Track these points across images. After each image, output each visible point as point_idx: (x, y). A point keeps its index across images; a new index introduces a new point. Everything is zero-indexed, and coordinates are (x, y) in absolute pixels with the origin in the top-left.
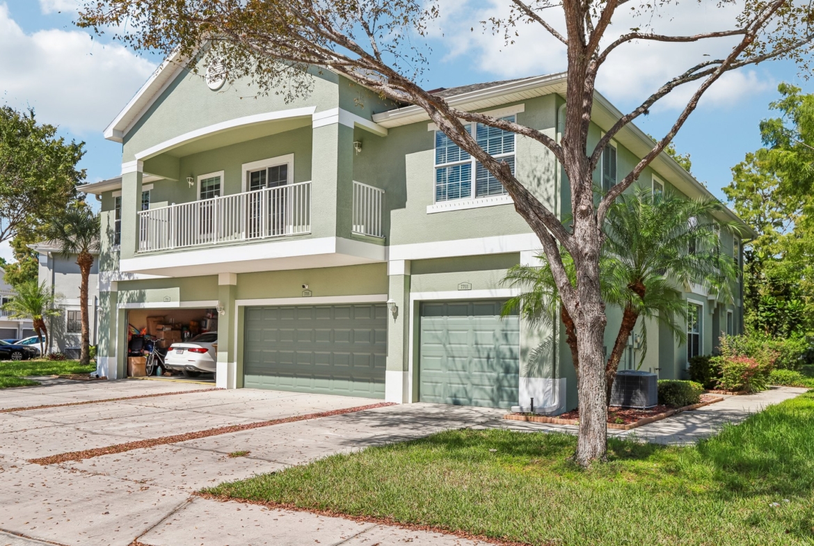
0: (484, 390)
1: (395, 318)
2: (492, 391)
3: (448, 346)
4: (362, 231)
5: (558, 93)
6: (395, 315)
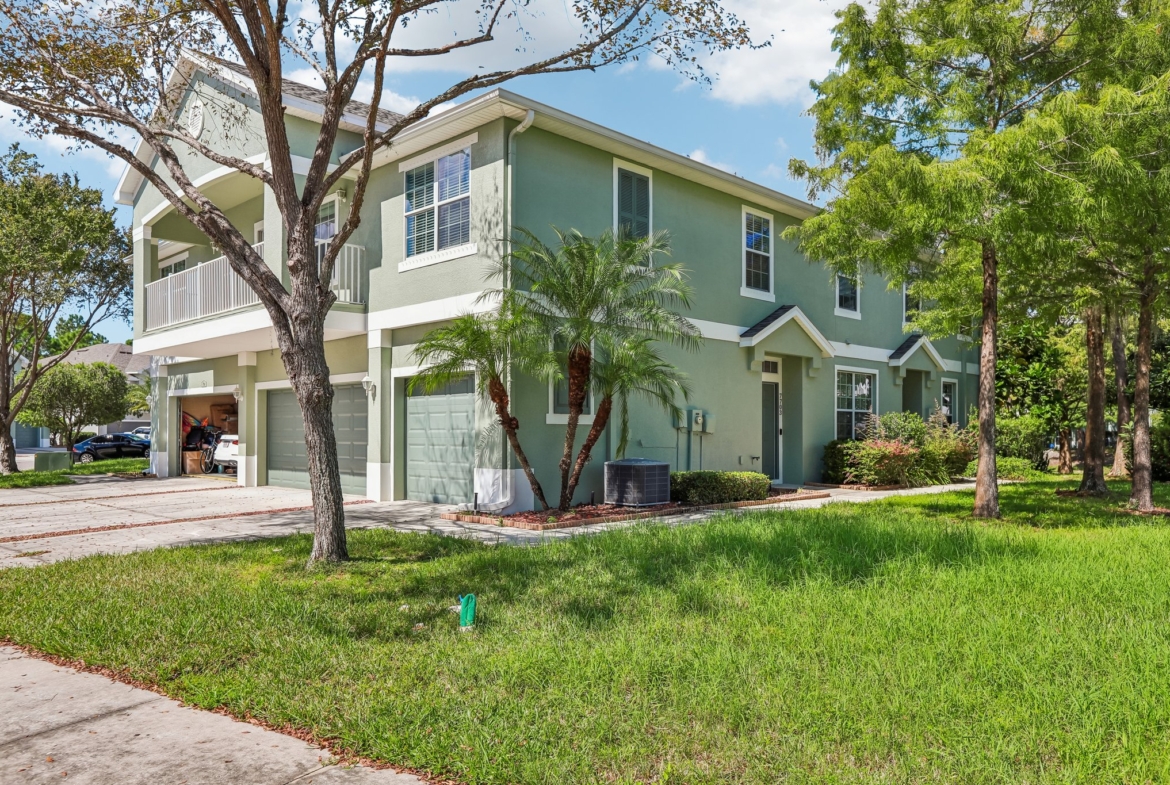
0: (459, 484)
1: (374, 400)
2: (466, 484)
3: (429, 432)
4: (348, 300)
5: (508, 116)
6: (374, 395)
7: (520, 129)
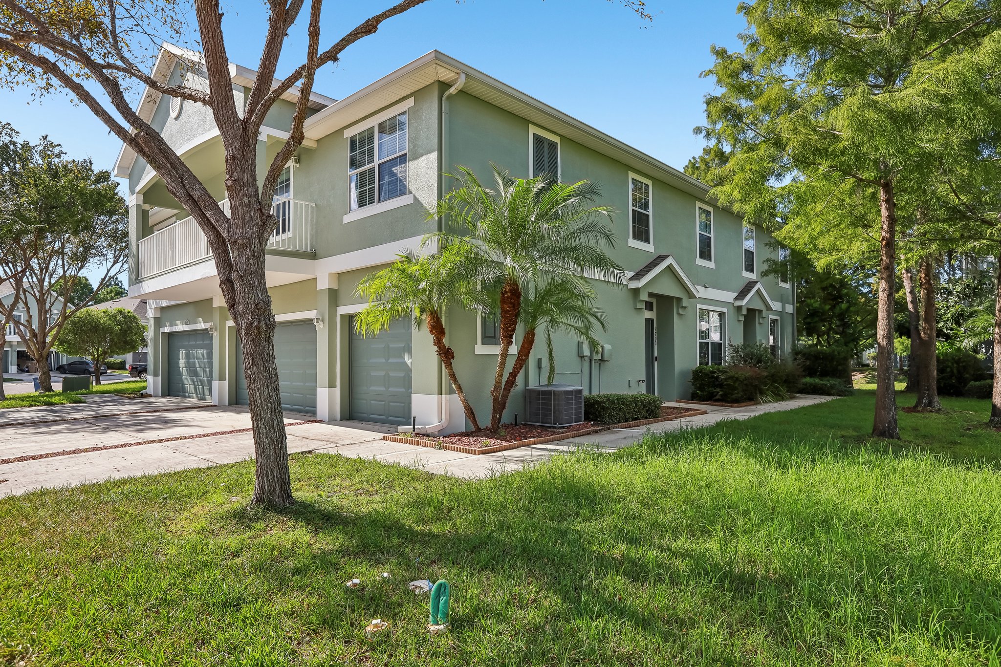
5: (442, 80)
7: (452, 91)
